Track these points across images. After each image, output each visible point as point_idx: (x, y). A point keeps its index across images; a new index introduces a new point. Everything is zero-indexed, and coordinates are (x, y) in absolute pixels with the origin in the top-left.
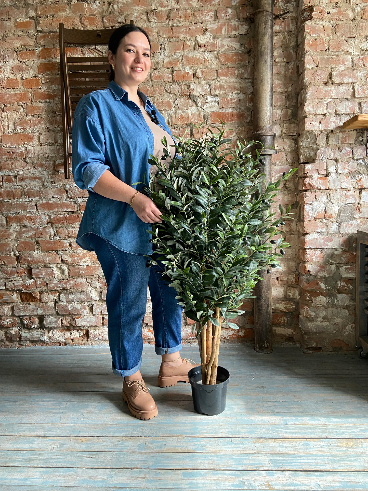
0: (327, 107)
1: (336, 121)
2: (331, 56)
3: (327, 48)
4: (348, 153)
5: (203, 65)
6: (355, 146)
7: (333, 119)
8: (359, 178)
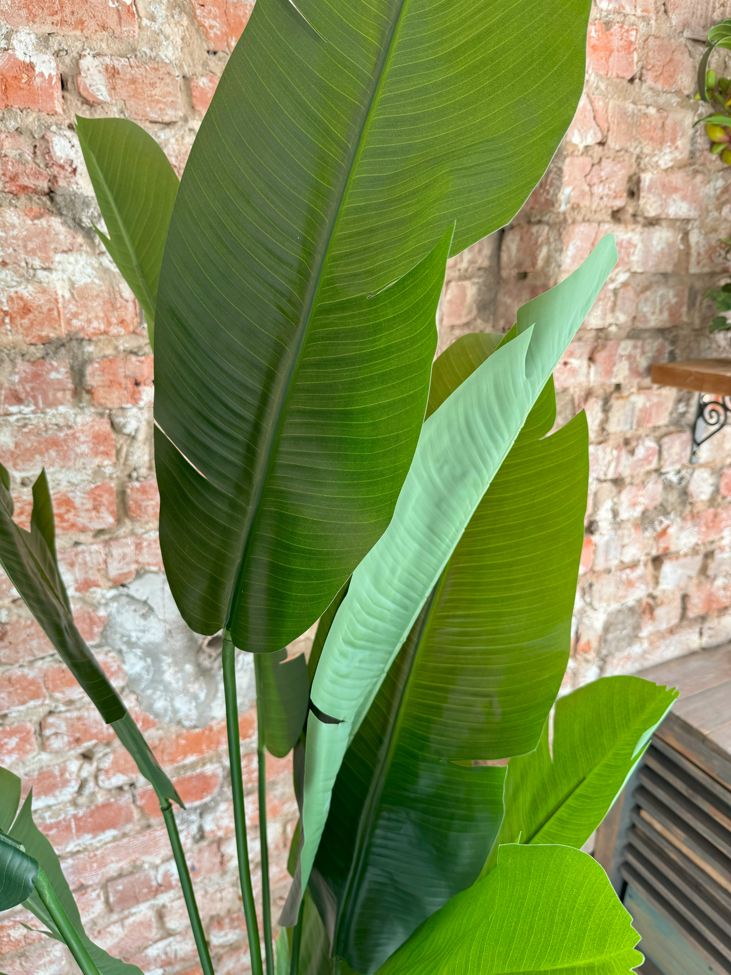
0: (615, 304)
1: (633, 352)
2: (643, 107)
3: (636, 69)
4: (649, 456)
5: (114, 36)
6: (666, 434)
7: (626, 347)
8: (663, 526)
